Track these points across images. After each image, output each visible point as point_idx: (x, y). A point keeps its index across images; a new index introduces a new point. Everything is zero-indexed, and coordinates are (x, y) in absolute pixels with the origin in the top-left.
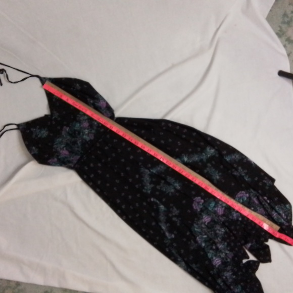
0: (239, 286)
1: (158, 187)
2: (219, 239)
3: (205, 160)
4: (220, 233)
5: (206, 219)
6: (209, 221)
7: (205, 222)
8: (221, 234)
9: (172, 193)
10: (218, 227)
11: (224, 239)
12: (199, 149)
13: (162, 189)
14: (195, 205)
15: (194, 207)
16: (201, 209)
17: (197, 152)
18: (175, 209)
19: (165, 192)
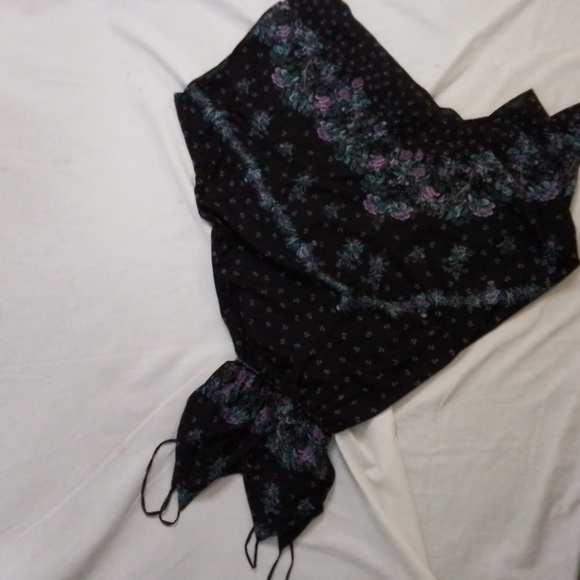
0: (509, 152)
1: (376, 287)
2: (467, 171)
3: (285, 207)
4: (454, 167)
5: (428, 194)
6: (432, 190)
7: (435, 197)
8: (456, 165)
9: (384, 261)
10: (443, 172)
11: (466, 160)
12: (267, 220)
13: (379, 280)
14: (402, 217)
15: (408, 217)
16: (408, 205)
17: (274, 223)
18: (412, 254)
19: (384, 273)
